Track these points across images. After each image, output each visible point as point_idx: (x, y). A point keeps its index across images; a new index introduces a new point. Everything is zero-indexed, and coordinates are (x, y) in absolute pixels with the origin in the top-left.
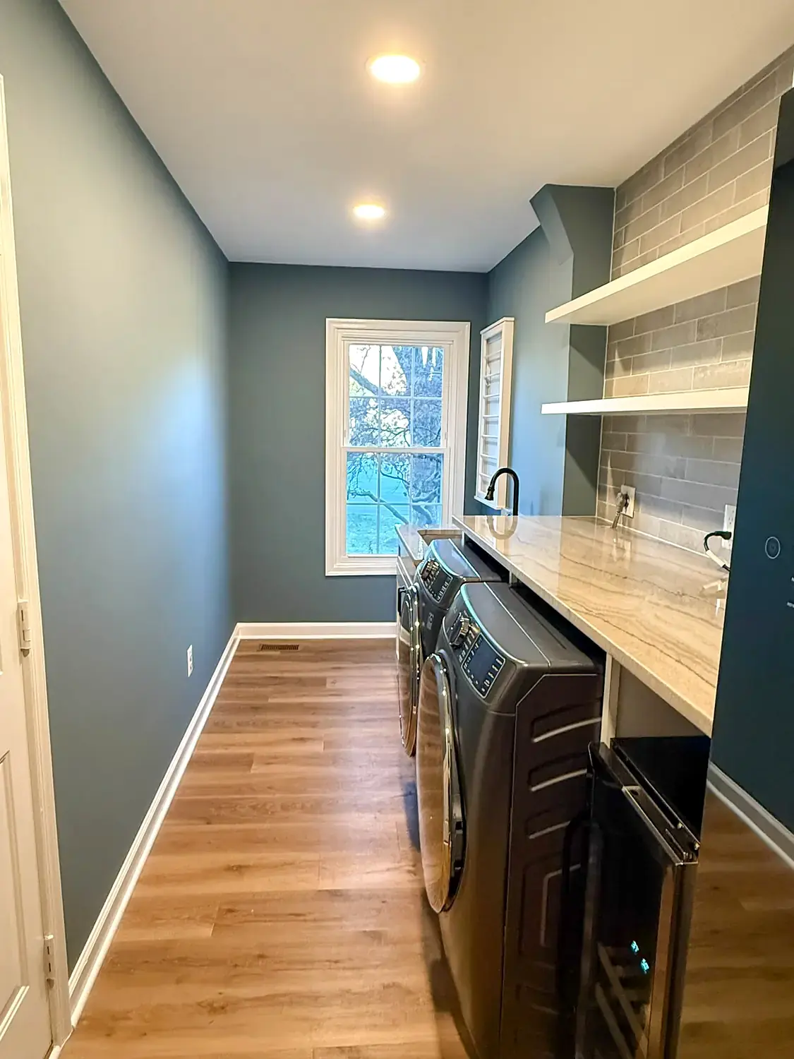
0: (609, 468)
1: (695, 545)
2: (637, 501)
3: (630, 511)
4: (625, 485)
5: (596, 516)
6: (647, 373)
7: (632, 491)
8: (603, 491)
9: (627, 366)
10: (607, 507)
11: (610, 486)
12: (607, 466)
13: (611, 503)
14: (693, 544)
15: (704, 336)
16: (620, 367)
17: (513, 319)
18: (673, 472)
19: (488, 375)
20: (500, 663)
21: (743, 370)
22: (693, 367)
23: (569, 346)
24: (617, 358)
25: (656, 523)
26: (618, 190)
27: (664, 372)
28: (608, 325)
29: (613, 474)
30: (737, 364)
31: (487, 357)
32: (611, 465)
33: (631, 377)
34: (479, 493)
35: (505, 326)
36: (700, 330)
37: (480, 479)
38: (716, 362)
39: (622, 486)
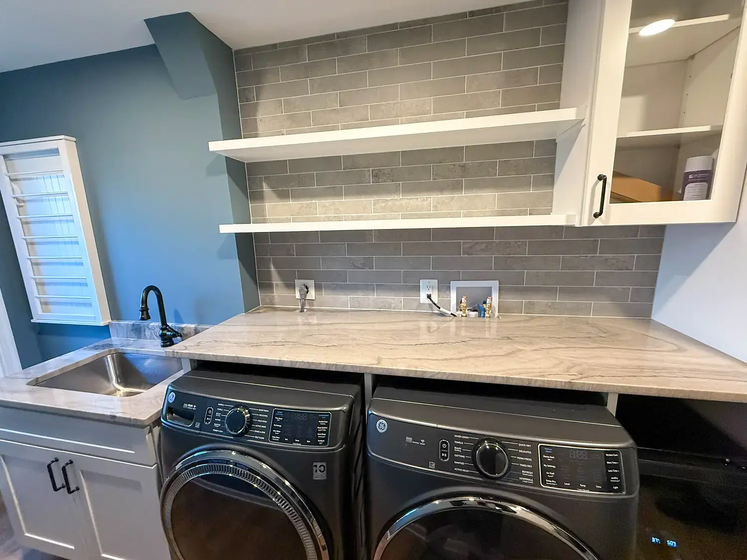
0: (272, 269)
1: (393, 305)
2: (318, 287)
3: (312, 295)
4: (298, 279)
5: (261, 305)
6: (313, 201)
7: (311, 283)
8: (269, 287)
9: (283, 195)
10: (276, 297)
11: (276, 280)
12: (269, 267)
13: (279, 293)
14: (391, 306)
15: (380, 180)
16: (273, 195)
17: (74, 139)
18: (360, 266)
19: (18, 195)
20: (615, 455)
21: (425, 203)
22: (372, 199)
23: (226, 175)
24: (266, 189)
25: (345, 299)
26: (238, 52)
27: (337, 201)
28: (246, 162)
29: (279, 273)
30: (419, 199)
31: (9, 174)
32: (276, 267)
33: (292, 203)
34: (40, 315)
35: (64, 145)
36: (376, 176)
37: (38, 301)
38: (396, 197)
39: (296, 280)
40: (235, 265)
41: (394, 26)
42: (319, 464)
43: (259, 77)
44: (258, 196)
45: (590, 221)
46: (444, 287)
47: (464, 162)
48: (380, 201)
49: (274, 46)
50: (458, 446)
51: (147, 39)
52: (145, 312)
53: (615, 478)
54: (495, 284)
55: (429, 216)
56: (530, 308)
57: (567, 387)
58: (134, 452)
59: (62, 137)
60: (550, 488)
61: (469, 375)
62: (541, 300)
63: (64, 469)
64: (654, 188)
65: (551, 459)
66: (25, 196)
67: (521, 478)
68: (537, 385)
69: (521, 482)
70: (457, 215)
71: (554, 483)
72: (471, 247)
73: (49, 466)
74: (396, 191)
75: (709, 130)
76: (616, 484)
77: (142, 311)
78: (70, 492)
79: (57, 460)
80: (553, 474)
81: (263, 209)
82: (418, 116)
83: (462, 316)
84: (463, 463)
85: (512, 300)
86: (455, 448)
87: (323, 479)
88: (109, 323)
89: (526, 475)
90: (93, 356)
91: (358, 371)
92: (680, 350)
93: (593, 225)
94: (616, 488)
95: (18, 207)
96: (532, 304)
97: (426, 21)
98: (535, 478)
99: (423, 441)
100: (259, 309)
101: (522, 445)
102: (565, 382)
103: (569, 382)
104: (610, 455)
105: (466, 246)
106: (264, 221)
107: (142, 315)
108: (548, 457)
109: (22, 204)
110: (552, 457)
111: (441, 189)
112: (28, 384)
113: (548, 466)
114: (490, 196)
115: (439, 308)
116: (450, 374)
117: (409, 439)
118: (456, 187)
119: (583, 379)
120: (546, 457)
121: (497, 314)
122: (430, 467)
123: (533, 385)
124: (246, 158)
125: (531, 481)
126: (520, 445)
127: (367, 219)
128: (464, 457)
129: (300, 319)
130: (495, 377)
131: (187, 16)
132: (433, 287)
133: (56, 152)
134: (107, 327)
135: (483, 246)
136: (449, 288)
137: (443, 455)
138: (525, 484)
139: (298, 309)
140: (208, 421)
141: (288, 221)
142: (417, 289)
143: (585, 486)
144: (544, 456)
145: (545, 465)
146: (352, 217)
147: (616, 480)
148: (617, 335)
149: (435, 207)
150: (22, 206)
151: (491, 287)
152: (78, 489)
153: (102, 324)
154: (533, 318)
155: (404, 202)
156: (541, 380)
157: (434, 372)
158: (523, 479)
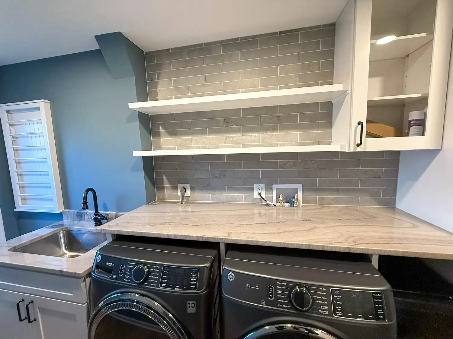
0: (164, 178)
1: (237, 199)
2: (192, 189)
3: (188, 193)
4: (180, 183)
5: (157, 200)
6: (190, 137)
7: (187, 186)
8: (161, 188)
9: (172, 134)
10: (166, 194)
11: (166, 184)
12: (162, 177)
13: (168, 192)
14: (236, 200)
15: (230, 125)
16: (166, 134)
17: (49, 102)
18: (217, 175)
19: (13, 134)
20: (380, 295)
21: (256, 138)
22: (225, 136)
23: (138, 122)
24: (162, 130)
25: (208, 196)
26: (147, 53)
27: (203, 137)
28: (150, 115)
29: (169, 180)
30: (252, 136)
31: (9, 122)
32: (166, 176)
33: (177, 138)
34: (20, 206)
35: (43, 105)
36: (226, 122)
37: (19, 198)
38: (239, 135)
39: (178, 184)
40: (141, 175)
41: (237, 39)
42: (191, 302)
43: (159, 67)
44: (157, 135)
45: (355, 149)
46: (269, 188)
47: (279, 114)
48: (229, 137)
49: (168, 50)
50: (280, 289)
51: (95, 46)
52: (85, 204)
53: (380, 310)
54: (299, 187)
55: (259, 146)
56: (321, 201)
57: (347, 251)
58: (73, 295)
59: (42, 100)
60: (339, 317)
61: (285, 243)
62: (328, 196)
63: (27, 306)
64: (391, 129)
65: (338, 297)
66: (18, 134)
67: (320, 311)
68: (328, 249)
69: (320, 314)
70: (276, 145)
71: (341, 314)
72: (284, 164)
73: (18, 305)
74: (239, 131)
75: (421, 96)
76: (381, 315)
77: (84, 204)
78: (30, 322)
79: (23, 300)
80: (341, 308)
81: (160, 142)
82: (252, 88)
83: (280, 206)
84: (283, 301)
85: (310, 196)
86: (278, 291)
87: (193, 312)
88: (63, 211)
89: (324, 308)
90: (51, 232)
91: (216, 241)
92: (414, 226)
93: (356, 151)
94: (381, 317)
95: (13, 141)
96: (323, 198)
97: (255, 36)
98: (329, 310)
99: (257, 286)
100: (156, 202)
101: (320, 289)
102: (346, 248)
103: (348, 247)
104: (376, 295)
105: (281, 163)
106: (160, 149)
107: (84, 206)
108: (337, 297)
109: (15, 139)
110: (339, 297)
111: (266, 130)
112: (9, 250)
113: (337, 303)
114: (294, 134)
115: (266, 201)
116: (273, 242)
117: (248, 285)
118: (274, 129)
119: (357, 245)
120: (336, 296)
121: (301, 205)
122: (262, 304)
123: (325, 249)
124: (150, 112)
125: (327, 313)
126: (319, 289)
127: (222, 147)
128: (283, 297)
129: (180, 209)
130: (301, 244)
131: (119, 34)
132: (262, 188)
133: (38, 109)
134: (61, 214)
135: (292, 163)
136: (272, 189)
137: (270, 295)
138: (323, 315)
139: (179, 202)
140: (121, 274)
141: (174, 149)
142: (252, 189)
143: (361, 316)
144: (334, 296)
145: (335, 302)
146: (213, 146)
147: (381, 311)
148: (375, 217)
149: (263, 140)
150: (15, 140)
151: (297, 188)
152: (35, 320)
153: (58, 212)
154: (323, 207)
155: (243, 138)
156: (330, 246)
157: (263, 241)
158: (322, 311)
